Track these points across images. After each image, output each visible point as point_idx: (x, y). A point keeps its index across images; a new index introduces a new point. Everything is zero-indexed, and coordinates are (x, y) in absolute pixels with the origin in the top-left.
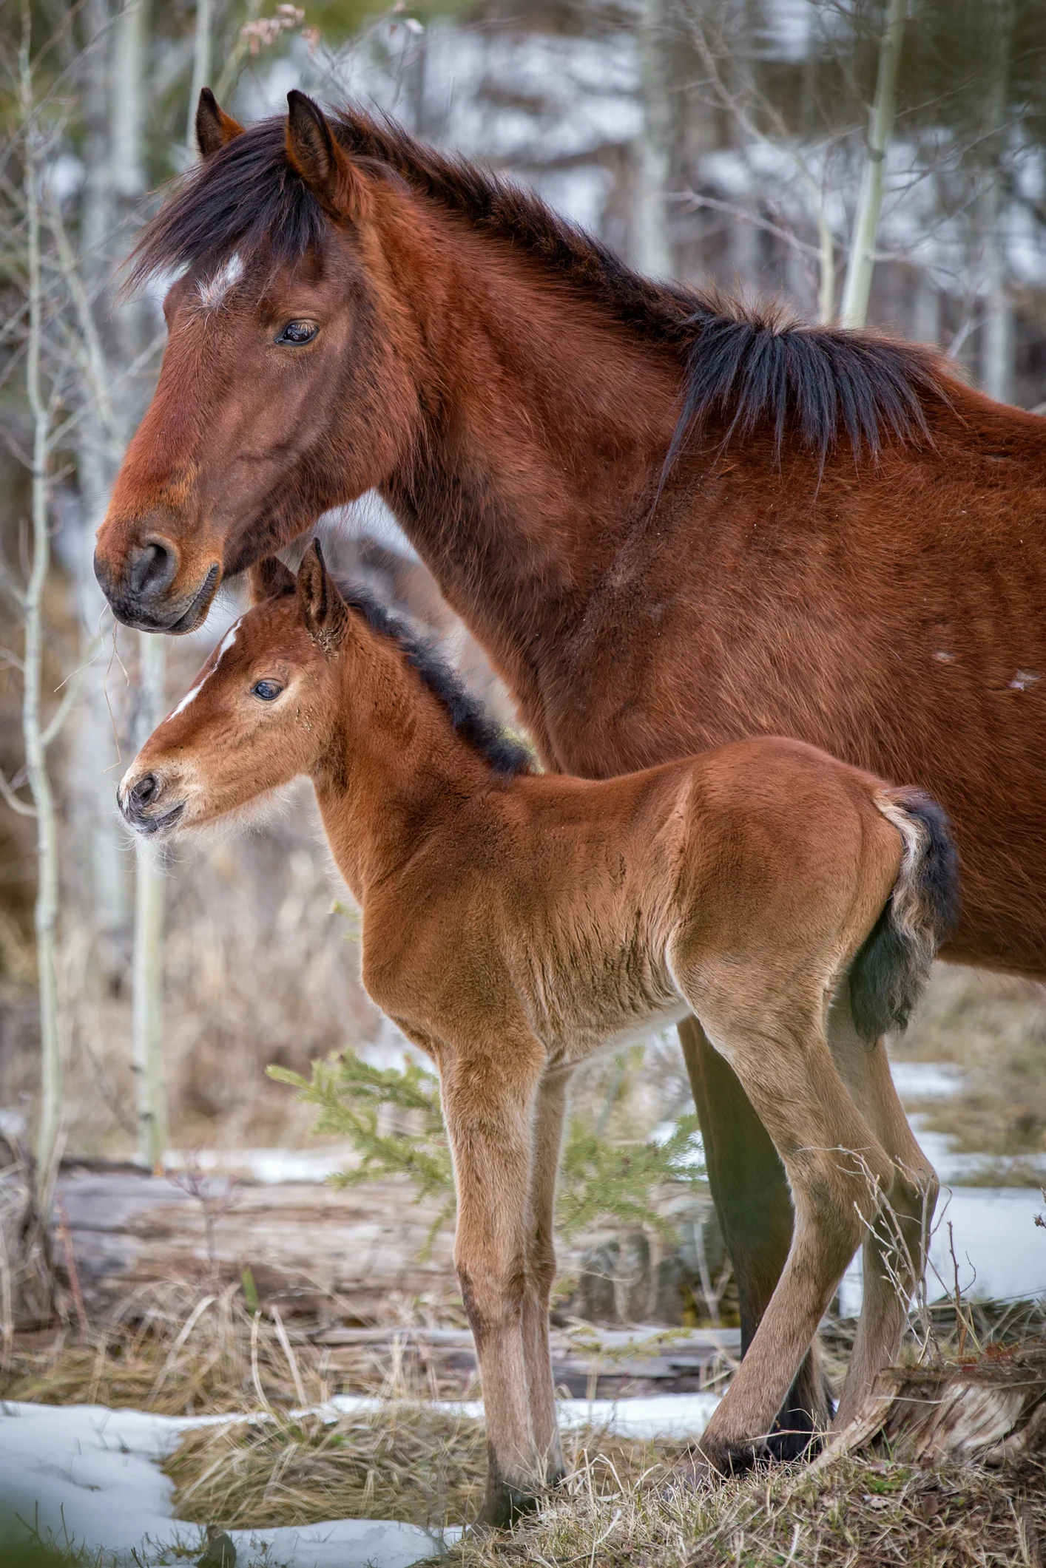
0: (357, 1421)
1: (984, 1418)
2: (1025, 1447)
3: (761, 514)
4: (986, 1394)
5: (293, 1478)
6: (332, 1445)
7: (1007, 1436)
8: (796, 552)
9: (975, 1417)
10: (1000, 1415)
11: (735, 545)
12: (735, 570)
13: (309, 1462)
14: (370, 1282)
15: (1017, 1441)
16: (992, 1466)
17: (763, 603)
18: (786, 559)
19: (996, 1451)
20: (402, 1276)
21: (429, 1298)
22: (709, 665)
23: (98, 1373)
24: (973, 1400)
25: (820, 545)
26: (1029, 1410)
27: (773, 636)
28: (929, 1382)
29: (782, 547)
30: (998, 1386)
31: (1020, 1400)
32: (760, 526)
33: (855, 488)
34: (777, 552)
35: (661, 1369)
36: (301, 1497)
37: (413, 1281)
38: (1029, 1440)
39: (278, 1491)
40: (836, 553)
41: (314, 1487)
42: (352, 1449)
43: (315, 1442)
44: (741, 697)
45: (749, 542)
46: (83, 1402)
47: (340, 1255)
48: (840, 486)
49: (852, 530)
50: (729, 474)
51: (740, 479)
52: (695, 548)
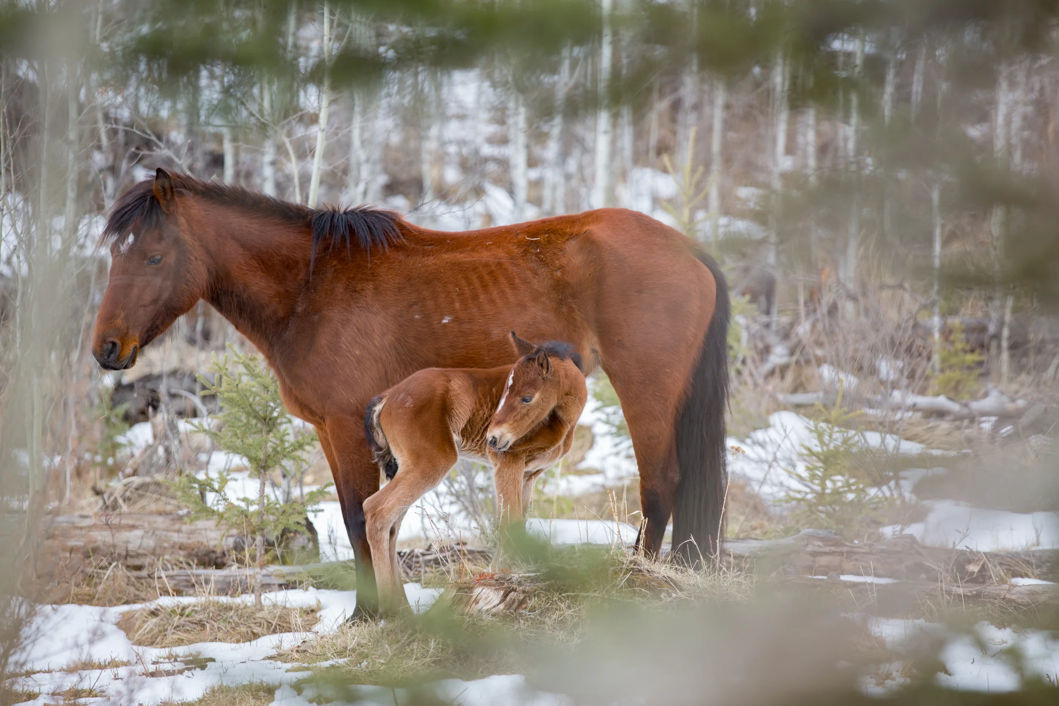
0: (194, 606)
1: (489, 599)
2: (504, 609)
3: (349, 278)
4: (489, 590)
5: (178, 629)
6: (187, 616)
7: (498, 605)
8: (362, 290)
9: (486, 599)
10: (495, 598)
11: (341, 290)
12: (342, 300)
13: (184, 623)
15: (502, 606)
16: (494, 615)
17: (353, 310)
18: (359, 293)
19: (494, 610)
22: (337, 335)
23: (72, 592)
24: (485, 593)
25: (371, 286)
26: (506, 596)
27: (357, 321)
28: (467, 588)
29: (358, 289)
30: (493, 588)
31: (502, 592)
32: (349, 283)
33: (381, 263)
34: (356, 291)
36: (183, 636)
38: (506, 606)
39: (173, 633)
40: (376, 288)
41: (187, 631)
42: (198, 617)
43: (182, 615)
44: (348, 345)
45: (346, 289)
46: (68, 603)
48: (376, 264)
49: (381, 279)
50: (335, 266)
51: (339, 267)
52: (326, 294)
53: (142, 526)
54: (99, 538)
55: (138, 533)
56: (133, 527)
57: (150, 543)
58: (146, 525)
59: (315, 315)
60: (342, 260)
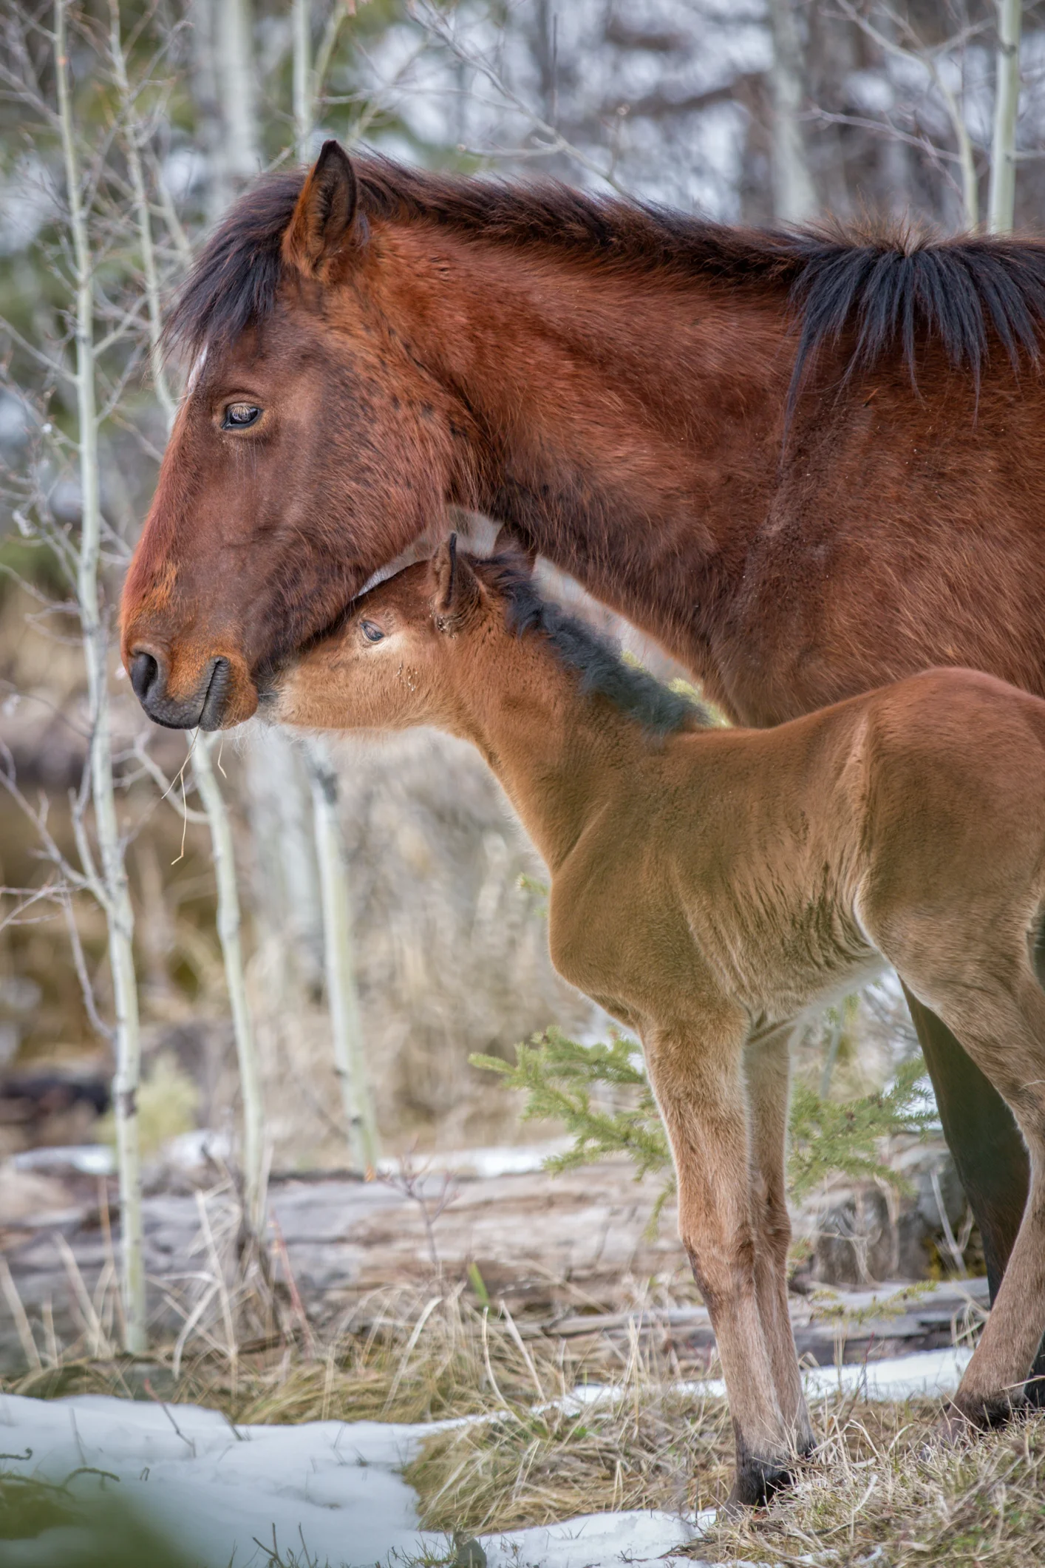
0: (598, 1412)
3: (920, 438)
5: (539, 1476)
6: (576, 1439)
8: (963, 472)
11: (895, 472)
12: (899, 499)
13: (554, 1458)
14: (602, 1268)
17: (934, 529)
18: (953, 481)
20: (635, 1258)
21: (665, 1278)
22: (885, 599)
23: (329, 1387)
25: (988, 461)
27: (948, 561)
29: (948, 469)
32: (921, 451)
33: (1018, 399)
34: (942, 475)
35: (909, 1327)
36: (550, 1495)
37: (646, 1262)
39: (526, 1490)
40: (1006, 468)
41: (562, 1483)
42: (596, 1441)
43: (559, 1437)
44: (922, 628)
45: (911, 469)
46: (317, 1418)
47: (569, 1243)
48: (1002, 398)
49: (1020, 444)
50: (874, 400)
51: (889, 404)
52: (851, 483)
53: (603, 1195)
54: (499, 1235)
55: (594, 1215)
56: (582, 1200)
57: (624, 1240)
58: (615, 1192)
59: (817, 544)
60: (899, 386)
